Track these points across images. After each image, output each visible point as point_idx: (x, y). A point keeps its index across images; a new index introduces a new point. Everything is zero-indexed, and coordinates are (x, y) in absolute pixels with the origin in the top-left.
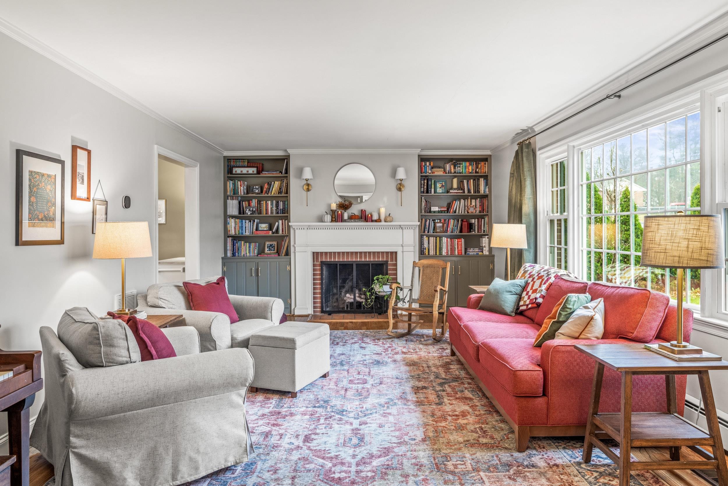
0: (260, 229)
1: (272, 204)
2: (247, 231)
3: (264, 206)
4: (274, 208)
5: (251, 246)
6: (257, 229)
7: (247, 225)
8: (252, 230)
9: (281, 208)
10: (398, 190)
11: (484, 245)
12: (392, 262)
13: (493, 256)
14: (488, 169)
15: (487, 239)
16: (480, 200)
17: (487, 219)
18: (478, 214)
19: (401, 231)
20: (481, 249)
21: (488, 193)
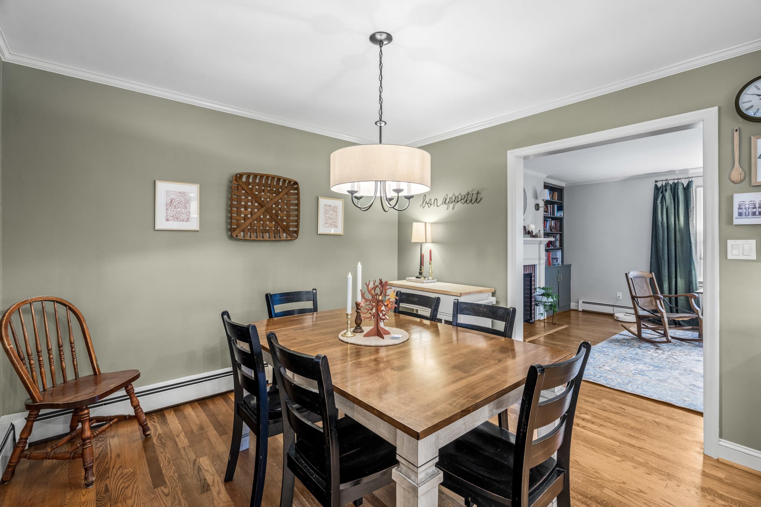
10: (536, 209)
11: (558, 257)
12: (533, 274)
13: (570, 266)
14: (561, 197)
15: (561, 253)
16: (555, 222)
17: (558, 237)
18: (557, 232)
19: (537, 246)
20: (557, 260)
21: (562, 216)
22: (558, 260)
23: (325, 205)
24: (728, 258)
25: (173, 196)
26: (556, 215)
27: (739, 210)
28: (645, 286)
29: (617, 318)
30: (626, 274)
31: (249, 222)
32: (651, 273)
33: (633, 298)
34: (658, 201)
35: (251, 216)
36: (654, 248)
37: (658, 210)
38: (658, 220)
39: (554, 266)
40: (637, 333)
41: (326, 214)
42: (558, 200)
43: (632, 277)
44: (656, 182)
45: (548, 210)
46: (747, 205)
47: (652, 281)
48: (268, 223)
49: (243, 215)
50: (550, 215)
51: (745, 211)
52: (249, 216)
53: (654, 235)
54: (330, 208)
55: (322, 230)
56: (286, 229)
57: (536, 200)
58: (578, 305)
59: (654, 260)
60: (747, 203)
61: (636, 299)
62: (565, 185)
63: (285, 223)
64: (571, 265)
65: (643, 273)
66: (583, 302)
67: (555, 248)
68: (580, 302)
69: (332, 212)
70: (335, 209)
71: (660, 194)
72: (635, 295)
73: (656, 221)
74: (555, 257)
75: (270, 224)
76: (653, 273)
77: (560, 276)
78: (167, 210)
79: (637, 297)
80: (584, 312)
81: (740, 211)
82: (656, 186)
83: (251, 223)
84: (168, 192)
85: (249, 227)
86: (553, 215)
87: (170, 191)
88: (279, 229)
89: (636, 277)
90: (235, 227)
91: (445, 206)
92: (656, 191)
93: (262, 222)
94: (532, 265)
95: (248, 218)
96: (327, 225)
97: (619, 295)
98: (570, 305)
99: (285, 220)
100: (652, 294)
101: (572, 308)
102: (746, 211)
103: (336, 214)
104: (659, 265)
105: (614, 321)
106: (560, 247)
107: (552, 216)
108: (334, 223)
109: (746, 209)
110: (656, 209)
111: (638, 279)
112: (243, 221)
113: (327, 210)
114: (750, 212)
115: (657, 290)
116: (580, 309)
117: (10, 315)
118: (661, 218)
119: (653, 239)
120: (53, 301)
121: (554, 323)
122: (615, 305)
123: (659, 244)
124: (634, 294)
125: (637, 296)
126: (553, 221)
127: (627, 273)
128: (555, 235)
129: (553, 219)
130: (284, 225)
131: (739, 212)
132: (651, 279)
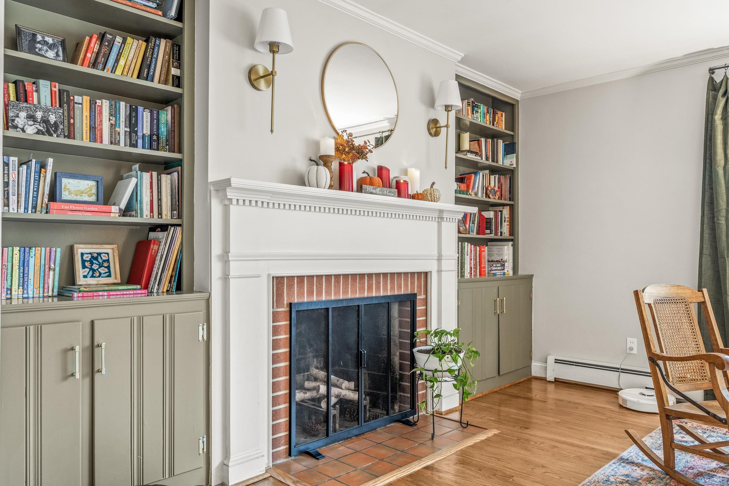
0: (66, 196)
1: (114, 113)
2: (13, 199)
3: (86, 113)
4: (122, 129)
5: (32, 261)
6: (53, 197)
7: (13, 176)
8: (36, 198)
9: (147, 131)
10: (430, 134)
11: (505, 258)
12: (420, 297)
13: (531, 277)
14: (512, 124)
15: (511, 248)
16: (499, 179)
17: (506, 212)
18: (503, 201)
19: (435, 224)
20: (503, 266)
21: (515, 166)
22: (506, 264)
26: (500, 163)
28: (686, 325)
29: (625, 401)
30: (636, 293)
32: (700, 290)
33: (653, 359)
34: (716, 114)
36: (707, 231)
37: (715, 139)
38: (715, 160)
39: (492, 278)
40: (662, 457)
42: (505, 129)
43: (652, 302)
44: (712, 71)
45: (481, 150)
47: (702, 310)
50: (487, 159)
53: (707, 200)
57: (432, 110)
58: (546, 367)
59: (707, 259)
61: (661, 363)
62: (519, 95)
64: (533, 275)
65: (680, 291)
66: (557, 361)
67: (499, 237)
68: (551, 360)
71: (721, 99)
72: (658, 352)
73: (711, 166)
74: (499, 258)
76: (705, 290)
77: (502, 300)
79: (665, 359)
80: (558, 382)
82: (711, 80)
86: (493, 161)
89: (662, 301)
92: (711, 93)
94: (419, 274)
97: (632, 345)
98: (529, 366)
100: (703, 352)
101: (534, 374)
104: (718, 272)
105: (617, 409)
106: (510, 235)
107: (490, 162)
110: (711, 136)
111: (666, 306)
115: (715, 335)
116: (550, 377)
118: (723, 155)
119: (706, 208)
121: (464, 420)
122: (622, 367)
123: (718, 219)
124: (656, 350)
125: (665, 354)
126: (492, 177)
127: (640, 289)
128: (500, 208)
129: (494, 171)
132: (702, 305)
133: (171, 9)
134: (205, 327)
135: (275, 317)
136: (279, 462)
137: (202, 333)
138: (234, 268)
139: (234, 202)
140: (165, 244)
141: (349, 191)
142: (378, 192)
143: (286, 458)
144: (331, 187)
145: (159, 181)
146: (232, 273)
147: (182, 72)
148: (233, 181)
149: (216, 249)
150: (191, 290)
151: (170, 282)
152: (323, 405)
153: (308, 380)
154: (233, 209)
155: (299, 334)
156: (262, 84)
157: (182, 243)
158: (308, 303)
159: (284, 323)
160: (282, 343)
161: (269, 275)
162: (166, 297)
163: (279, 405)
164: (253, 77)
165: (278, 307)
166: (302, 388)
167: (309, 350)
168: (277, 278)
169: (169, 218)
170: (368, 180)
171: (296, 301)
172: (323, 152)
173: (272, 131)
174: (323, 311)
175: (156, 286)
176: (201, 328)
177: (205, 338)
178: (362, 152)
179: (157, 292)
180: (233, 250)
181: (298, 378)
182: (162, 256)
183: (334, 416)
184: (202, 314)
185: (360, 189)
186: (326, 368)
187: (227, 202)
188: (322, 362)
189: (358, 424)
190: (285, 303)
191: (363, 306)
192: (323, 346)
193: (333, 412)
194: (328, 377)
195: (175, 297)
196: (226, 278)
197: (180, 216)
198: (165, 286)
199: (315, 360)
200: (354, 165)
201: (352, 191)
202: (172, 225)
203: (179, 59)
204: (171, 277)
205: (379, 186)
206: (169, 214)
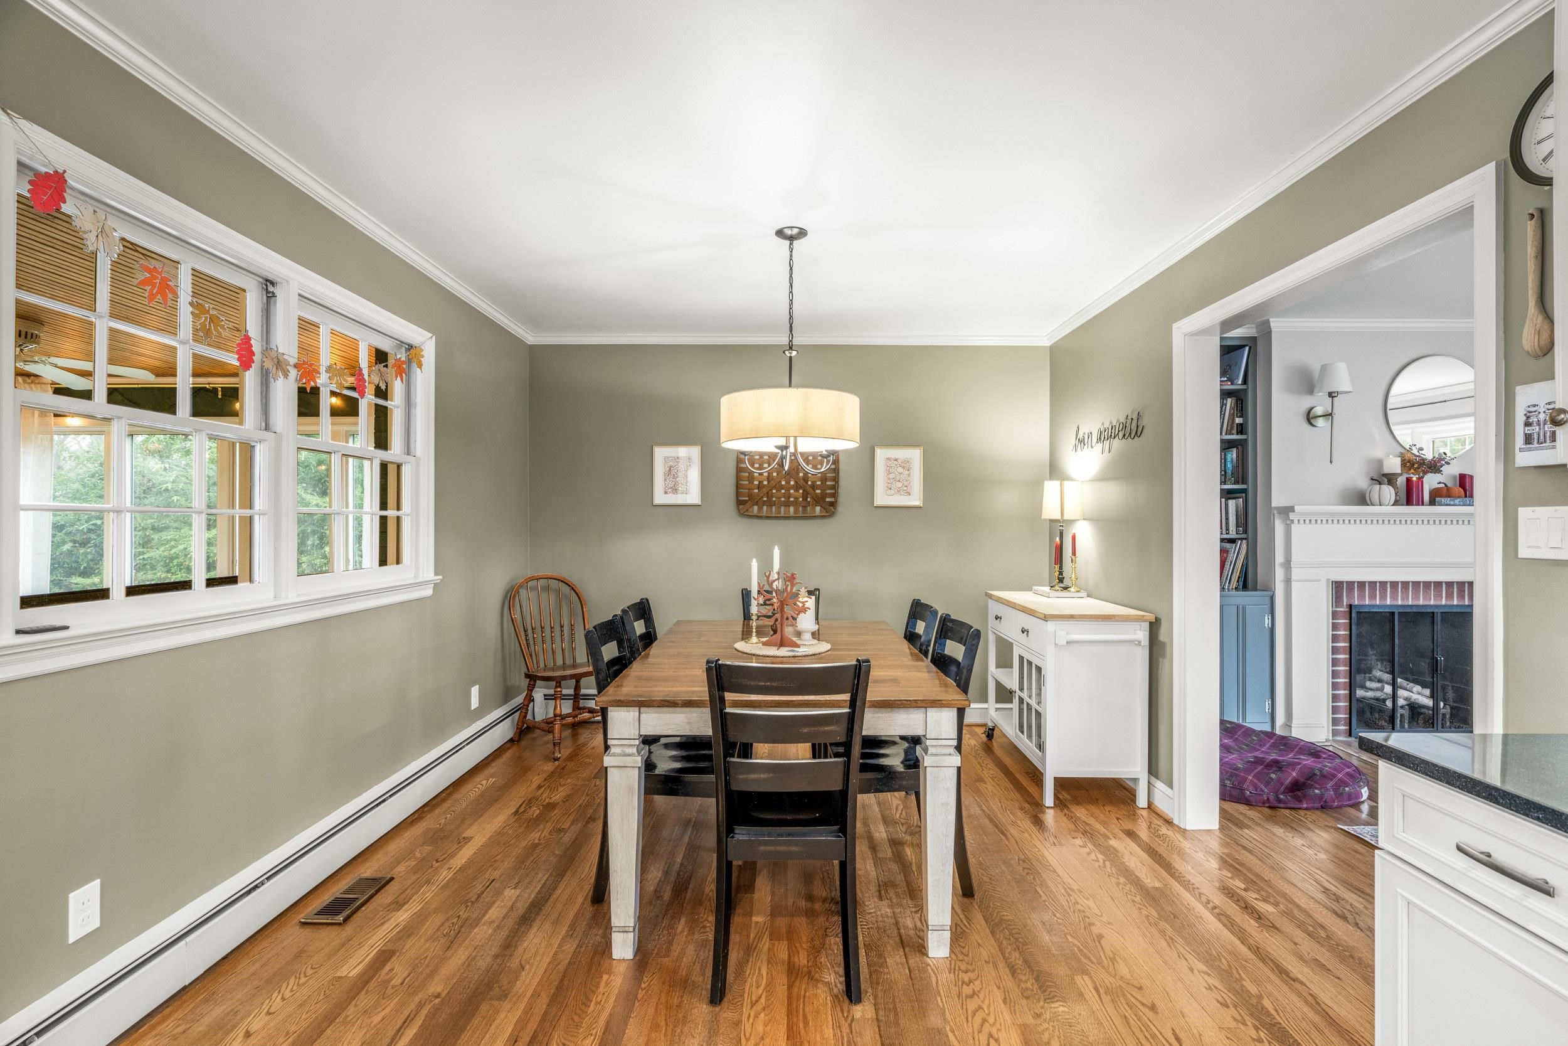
23: (887, 458)
24: (1519, 556)
25: (671, 463)
27: (1527, 428)
31: (765, 491)
35: (768, 483)
41: (889, 473)
46: (1542, 413)
48: (792, 491)
49: (756, 483)
51: (1537, 430)
52: (765, 483)
54: (896, 463)
55: (881, 499)
56: (819, 500)
60: (1542, 410)
63: (818, 491)
69: (900, 470)
70: (906, 465)
75: (796, 494)
78: (665, 480)
81: (1529, 430)
83: (767, 493)
84: (666, 458)
85: (765, 499)
87: (668, 458)
88: (809, 499)
90: (747, 499)
91: (1100, 445)
93: (783, 491)
95: (764, 486)
96: (892, 492)
99: (818, 487)
102: (1540, 429)
103: (907, 472)
108: (905, 488)
109: (1539, 425)
112: (756, 491)
113: (891, 467)
114: (1548, 433)
117: (518, 589)
120: (558, 580)
130: (816, 494)
131: (1526, 434)
133: (1238, 377)
134: (1270, 617)
135: (1335, 615)
136: (1338, 738)
137: (1267, 622)
138: (1296, 573)
139: (1296, 521)
140: (1234, 553)
141: (1418, 504)
142: (1458, 503)
143: (1346, 737)
144: (1396, 503)
145: (1227, 505)
146: (1294, 577)
147: (1246, 421)
148: (1296, 508)
149: (1279, 558)
150: (1255, 589)
151: (1238, 582)
152: (1389, 704)
153: (1370, 680)
154: (1295, 528)
155: (1359, 635)
156: (1321, 422)
157: (1247, 553)
158: (1370, 606)
159: (1343, 621)
160: (1341, 638)
161: (1328, 580)
162: (1234, 593)
163: (1338, 690)
164: (1311, 415)
165: (1336, 607)
166: (1363, 687)
167: (1371, 653)
168: (1336, 582)
169: (1235, 533)
170: (1445, 491)
171: (1356, 603)
172: (1387, 469)
173: (1331, 462)
174: (1388, 614)
175: (1227, 584)
176: (1266, 618)
177: (1270, 625)
178: (1435, 466)
179: (1228, 589)
180: (1295, 558)
181: (1359, 678)
182: (1231, 562)
183: (1402, 716)
184: (1267, 607)
185: (1432, 502)
186: (1392, 672)
187: (1288, 522)
188: (1388, 667)
189: (1433, 727)
190: (1345, 604)
191: (1439, 614)
192: (1388, 647)
193: (1400, 711)
194: (1394, 679)
195: (1241, 593)
196: (1288, 581)
197: (1245, 532)
198: (1234, 584)
199: (1379, 663)
200: (1425, 480)
201: (1423, 504)
202: (1239, 539)
203: (1242, 410)
204: (1239, 577)
205: (1459, 497)
206: (1235, 530)
